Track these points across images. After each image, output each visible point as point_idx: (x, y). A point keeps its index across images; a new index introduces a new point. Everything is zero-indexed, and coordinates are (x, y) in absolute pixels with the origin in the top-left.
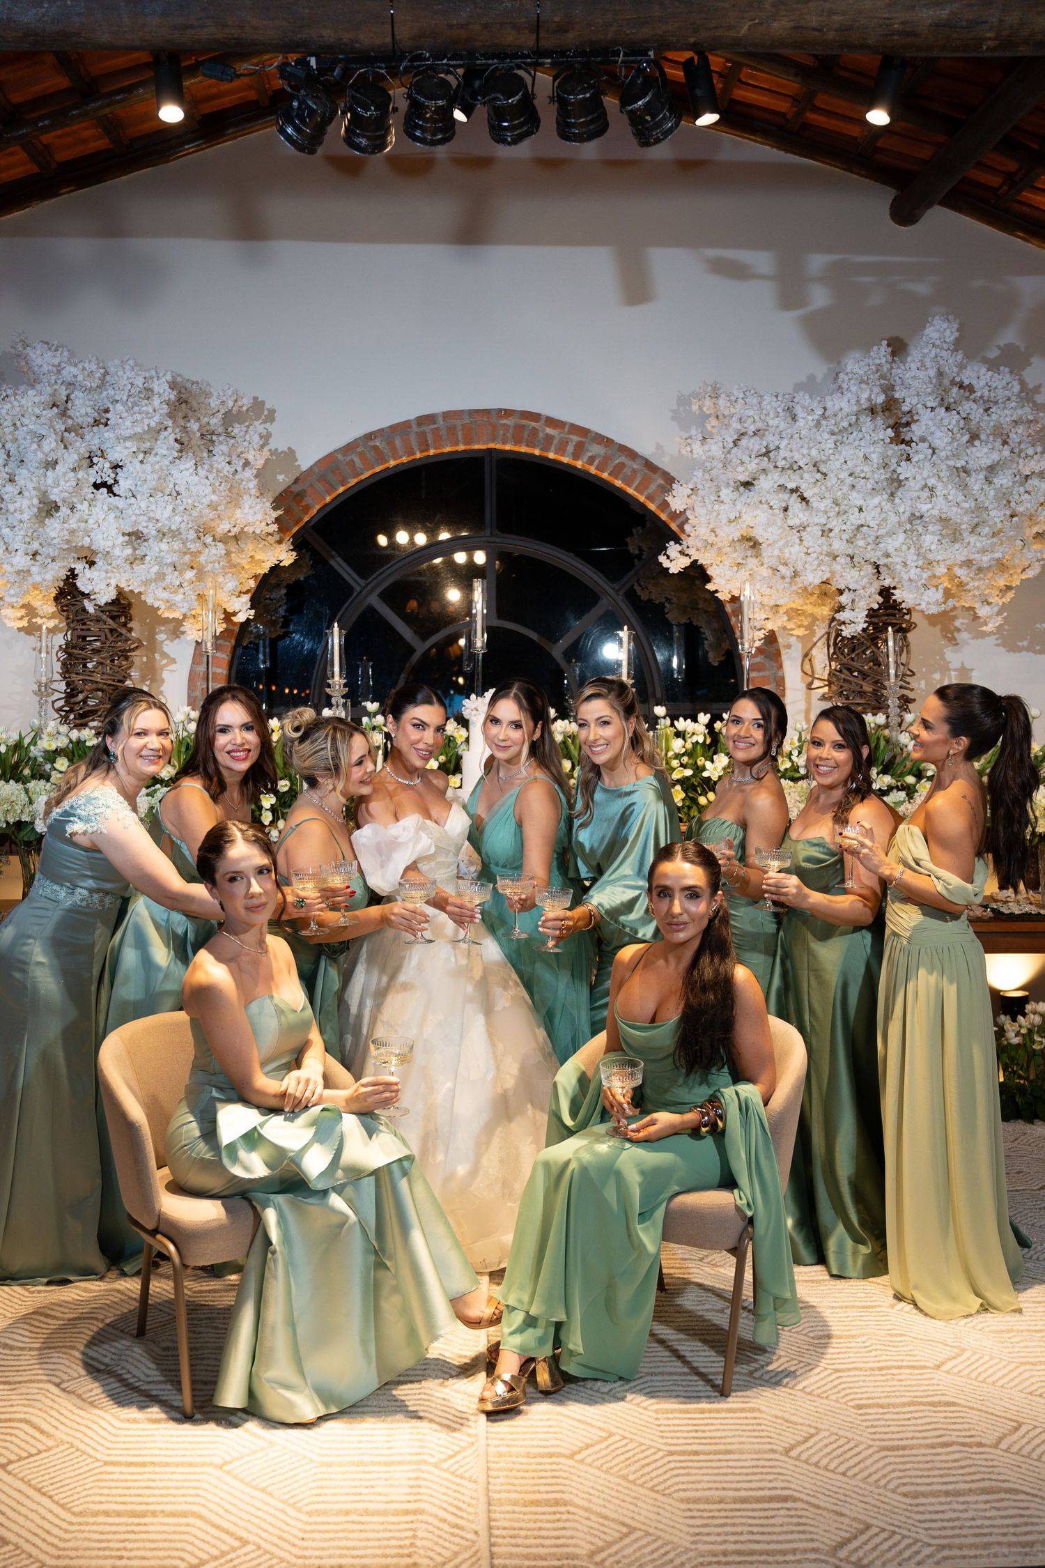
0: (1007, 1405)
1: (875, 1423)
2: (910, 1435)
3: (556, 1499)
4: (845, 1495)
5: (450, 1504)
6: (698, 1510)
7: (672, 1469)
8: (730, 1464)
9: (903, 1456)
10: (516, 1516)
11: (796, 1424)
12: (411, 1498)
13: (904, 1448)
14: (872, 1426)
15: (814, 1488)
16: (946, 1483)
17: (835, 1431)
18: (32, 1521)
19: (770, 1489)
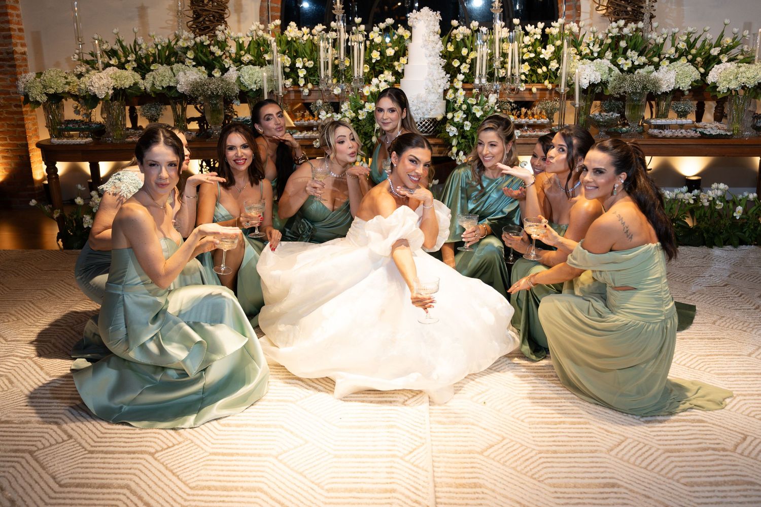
0: (735, 423)
1: (659, 433)
2: (681, 442)
3: (475, 483)
4: (649, 484)
5: (412, 486)
6: (561, 493)
7: (542, 463)
8: (577, 460)
9: (679, 457)
10: (451, 495)
11: (611, 433)
12: (389, 481)
13: (679, 451)
14: (658, 435)
15: (630, 478)
16: (709, 477)
17: (637, 439)
18: (166, 492)
19: (603, 478)
